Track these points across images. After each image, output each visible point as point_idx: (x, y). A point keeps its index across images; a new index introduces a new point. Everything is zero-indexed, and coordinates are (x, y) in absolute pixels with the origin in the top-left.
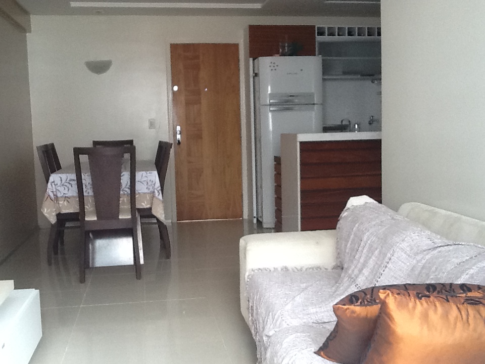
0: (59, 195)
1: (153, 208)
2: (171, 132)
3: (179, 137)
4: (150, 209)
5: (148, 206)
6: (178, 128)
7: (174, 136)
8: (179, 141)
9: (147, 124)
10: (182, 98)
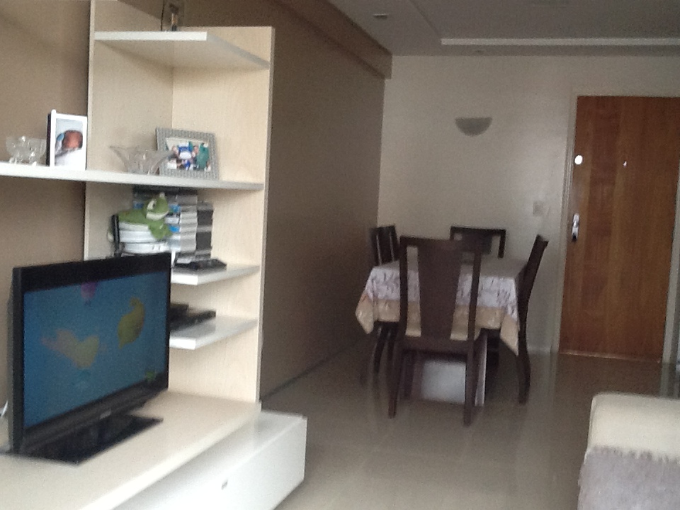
0: (380, 296)
1: (502, 331)
2: (565, 224)
3: (575, 230)
4: (499, 330)
5: (496, 326)
6: (576, 218)
7: (568, 228)
8: (574, 237)
9: (531, 209)
10: (587, 174)
